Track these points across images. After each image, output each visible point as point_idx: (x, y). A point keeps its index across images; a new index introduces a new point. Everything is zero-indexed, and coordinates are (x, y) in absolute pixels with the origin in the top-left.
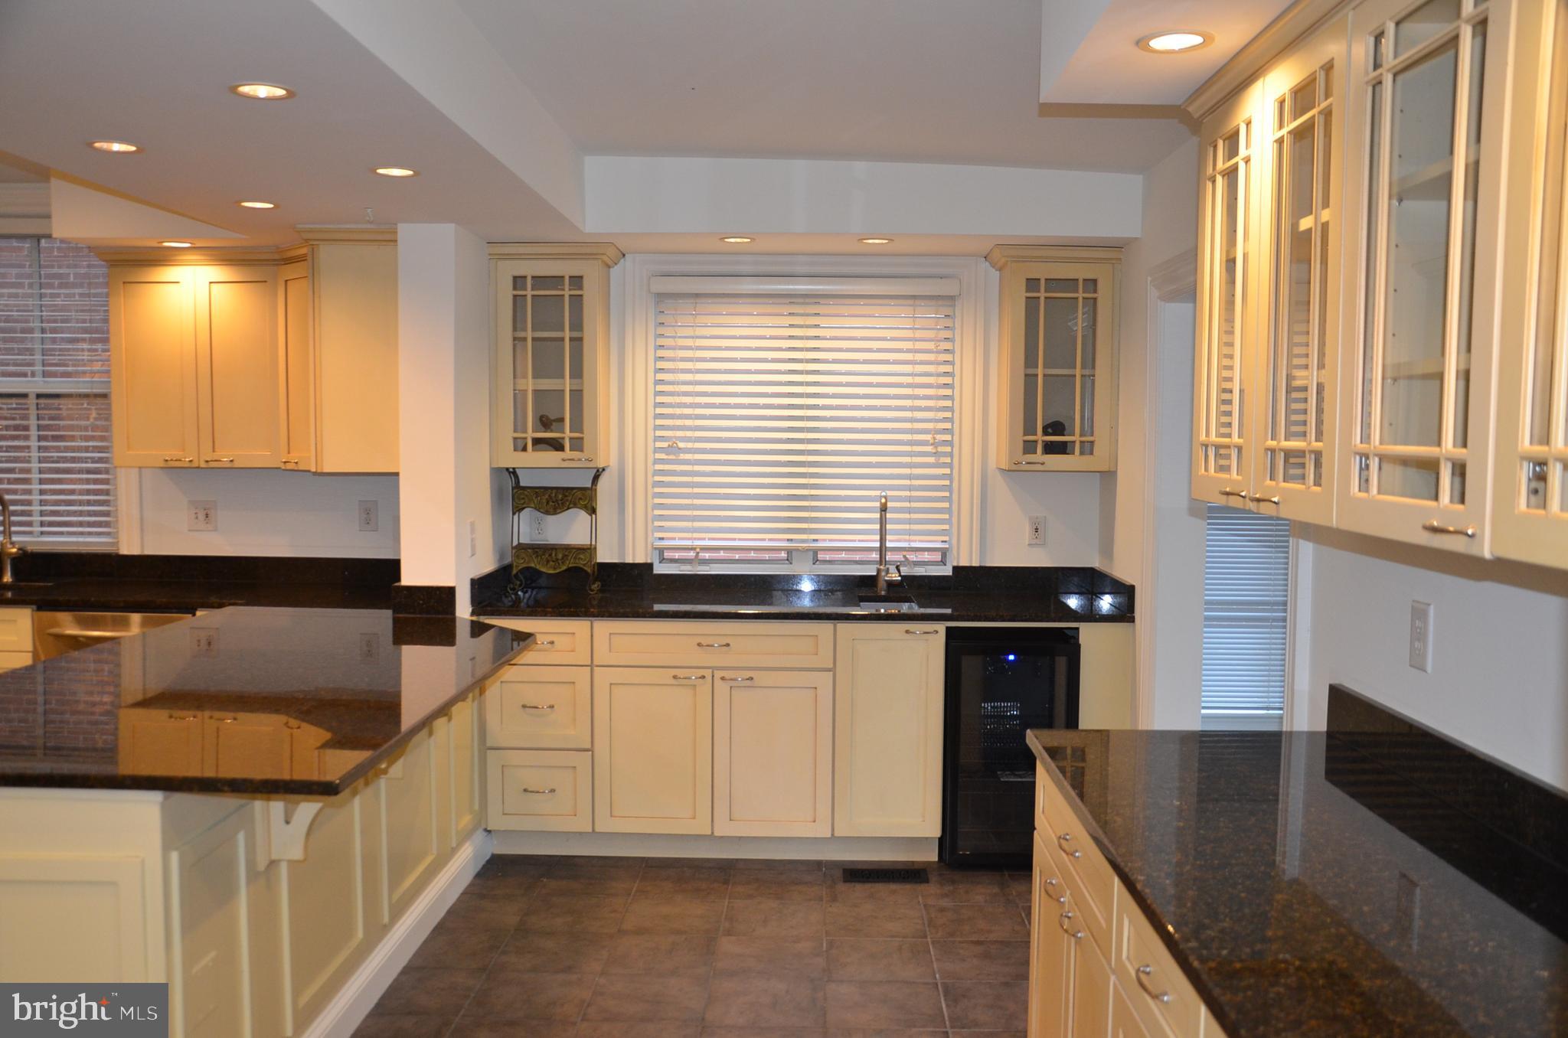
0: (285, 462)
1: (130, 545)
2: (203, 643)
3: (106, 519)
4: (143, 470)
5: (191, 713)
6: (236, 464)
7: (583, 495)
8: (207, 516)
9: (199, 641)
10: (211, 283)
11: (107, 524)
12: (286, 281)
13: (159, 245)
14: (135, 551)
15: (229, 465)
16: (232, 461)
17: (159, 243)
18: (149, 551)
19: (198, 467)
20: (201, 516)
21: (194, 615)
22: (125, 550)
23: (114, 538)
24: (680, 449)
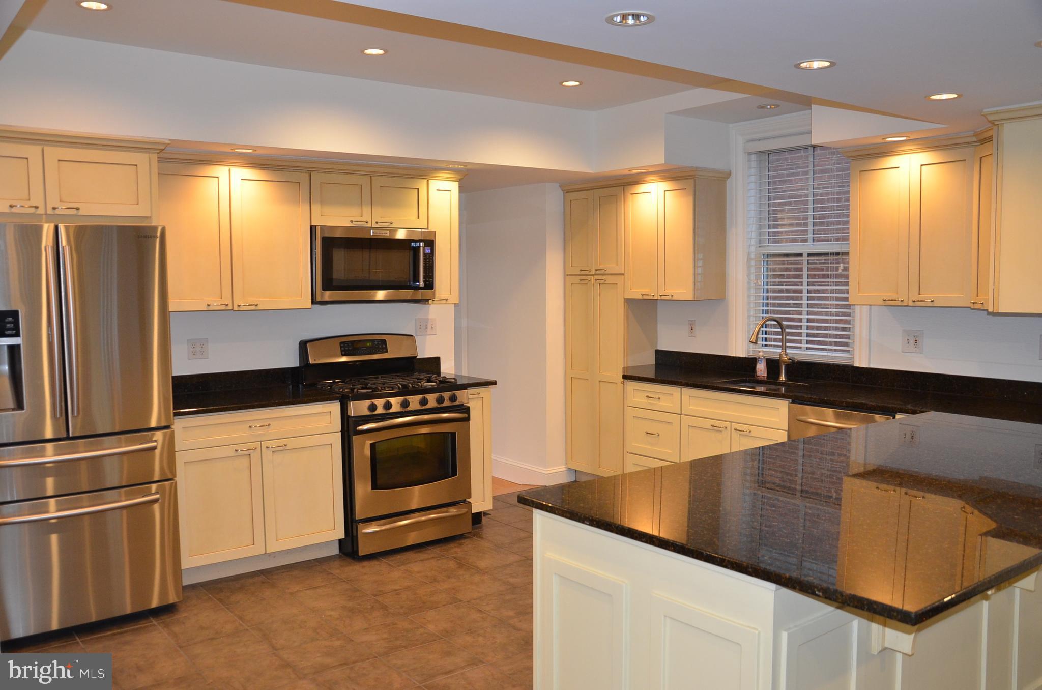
0: (974, 303)
1: (860, 362)
2: (908, 436)
3: (845, 343)
4: (873, 307)
5: (892, 487)
8: (916, 342)
9: (905, 435)
10: (922, 165)
11: (846, 344)
12: (981, 158)
13: (883, 141)
14: (864, 365)
15: (931, 304)
16: (932, 301)
17: (883, 139)
18: (872, 366)
19: (908, 306)
20: (912, 342)
21: (894, 417)
22: (857, 364)
23: (851, 355)
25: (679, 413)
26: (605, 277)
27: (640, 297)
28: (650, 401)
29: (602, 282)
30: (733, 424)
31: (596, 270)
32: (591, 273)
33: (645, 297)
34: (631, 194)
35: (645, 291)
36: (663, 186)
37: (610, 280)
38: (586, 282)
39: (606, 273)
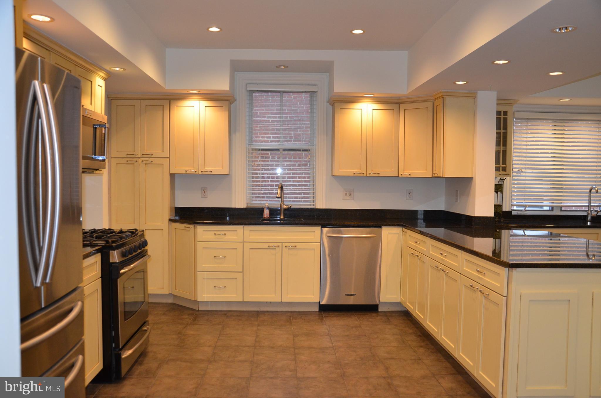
0: (402, 174)
6: (380, 175)
7: (500, 187)
8: (350, 194)
12: (405, 110)
14: (323, 207)
16: (378, 174)
19: (366, 176)
20: (348, 194)
22: (318, 207)
24: (522, 171)
25: (242, 241)
26: (151, 160)
27: (185, 173)
28: (217, 236)
29: (148, 162)
30: (283, 243)
31: (143, 155)
32: (137, 156)
33: (188, 172)
34: (176, 106)
35: (187, 169)
36: (204, 103)
37: (155, 161)
38: (133, 162)
39: (153, 156)
